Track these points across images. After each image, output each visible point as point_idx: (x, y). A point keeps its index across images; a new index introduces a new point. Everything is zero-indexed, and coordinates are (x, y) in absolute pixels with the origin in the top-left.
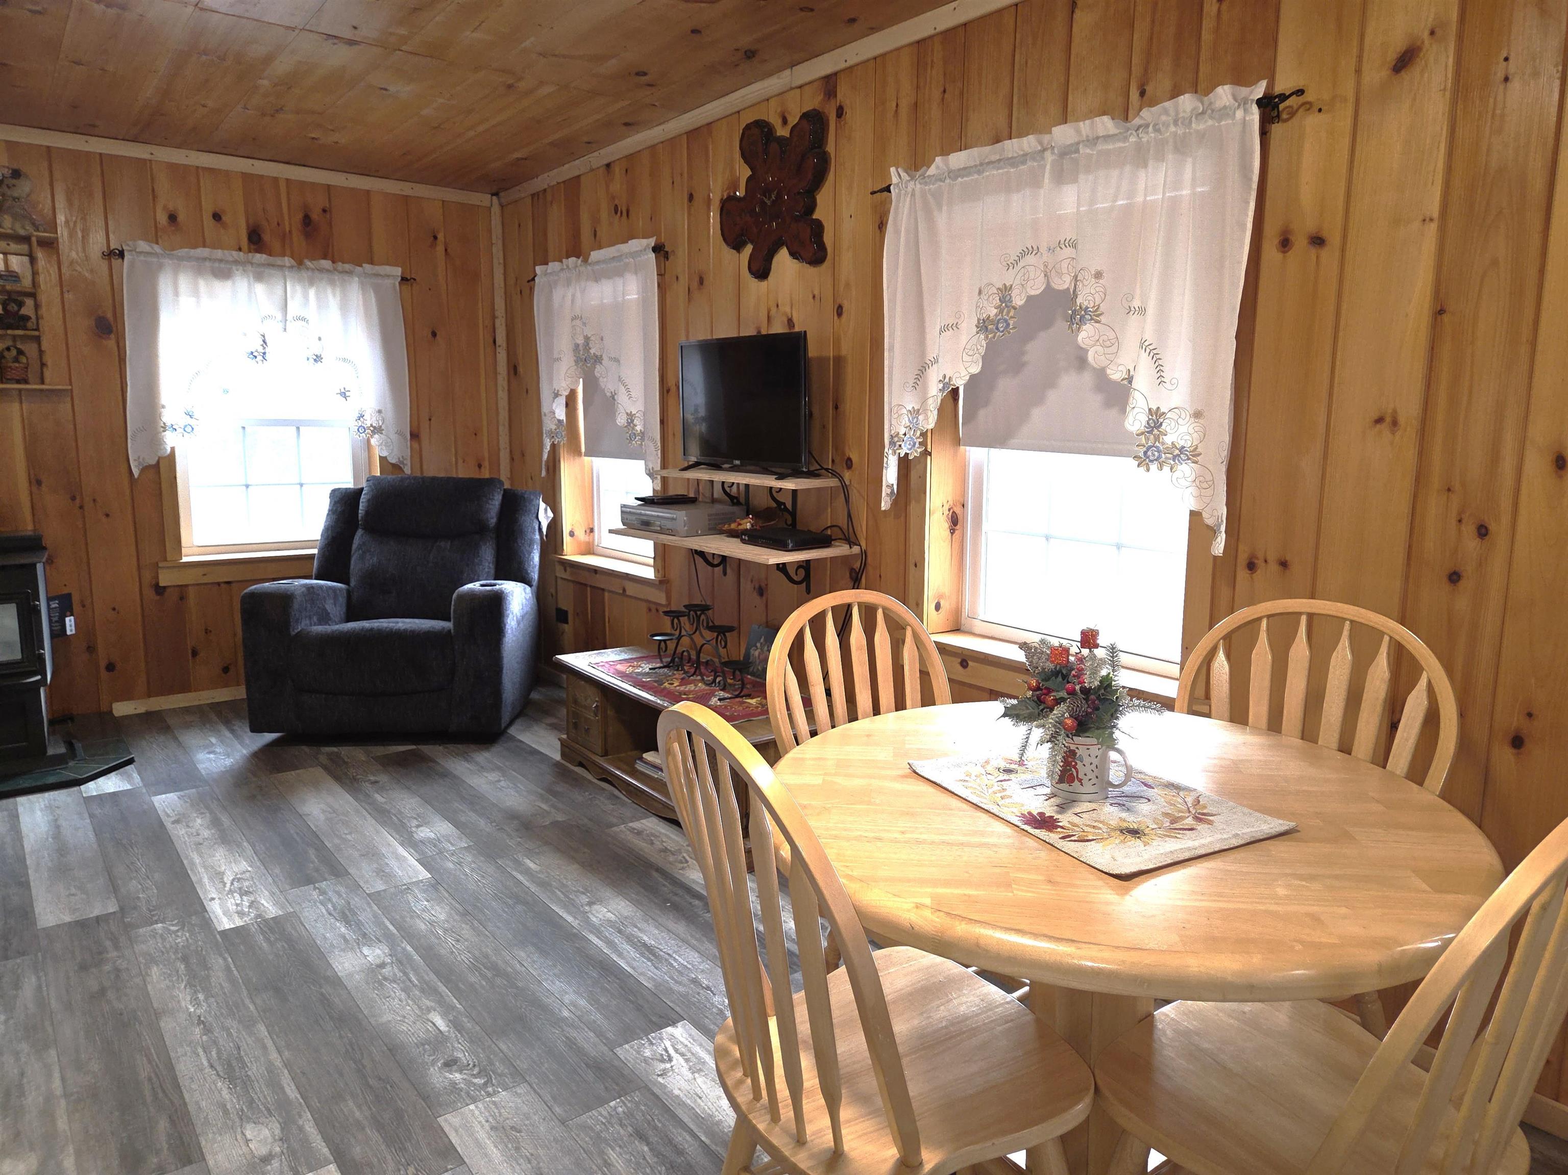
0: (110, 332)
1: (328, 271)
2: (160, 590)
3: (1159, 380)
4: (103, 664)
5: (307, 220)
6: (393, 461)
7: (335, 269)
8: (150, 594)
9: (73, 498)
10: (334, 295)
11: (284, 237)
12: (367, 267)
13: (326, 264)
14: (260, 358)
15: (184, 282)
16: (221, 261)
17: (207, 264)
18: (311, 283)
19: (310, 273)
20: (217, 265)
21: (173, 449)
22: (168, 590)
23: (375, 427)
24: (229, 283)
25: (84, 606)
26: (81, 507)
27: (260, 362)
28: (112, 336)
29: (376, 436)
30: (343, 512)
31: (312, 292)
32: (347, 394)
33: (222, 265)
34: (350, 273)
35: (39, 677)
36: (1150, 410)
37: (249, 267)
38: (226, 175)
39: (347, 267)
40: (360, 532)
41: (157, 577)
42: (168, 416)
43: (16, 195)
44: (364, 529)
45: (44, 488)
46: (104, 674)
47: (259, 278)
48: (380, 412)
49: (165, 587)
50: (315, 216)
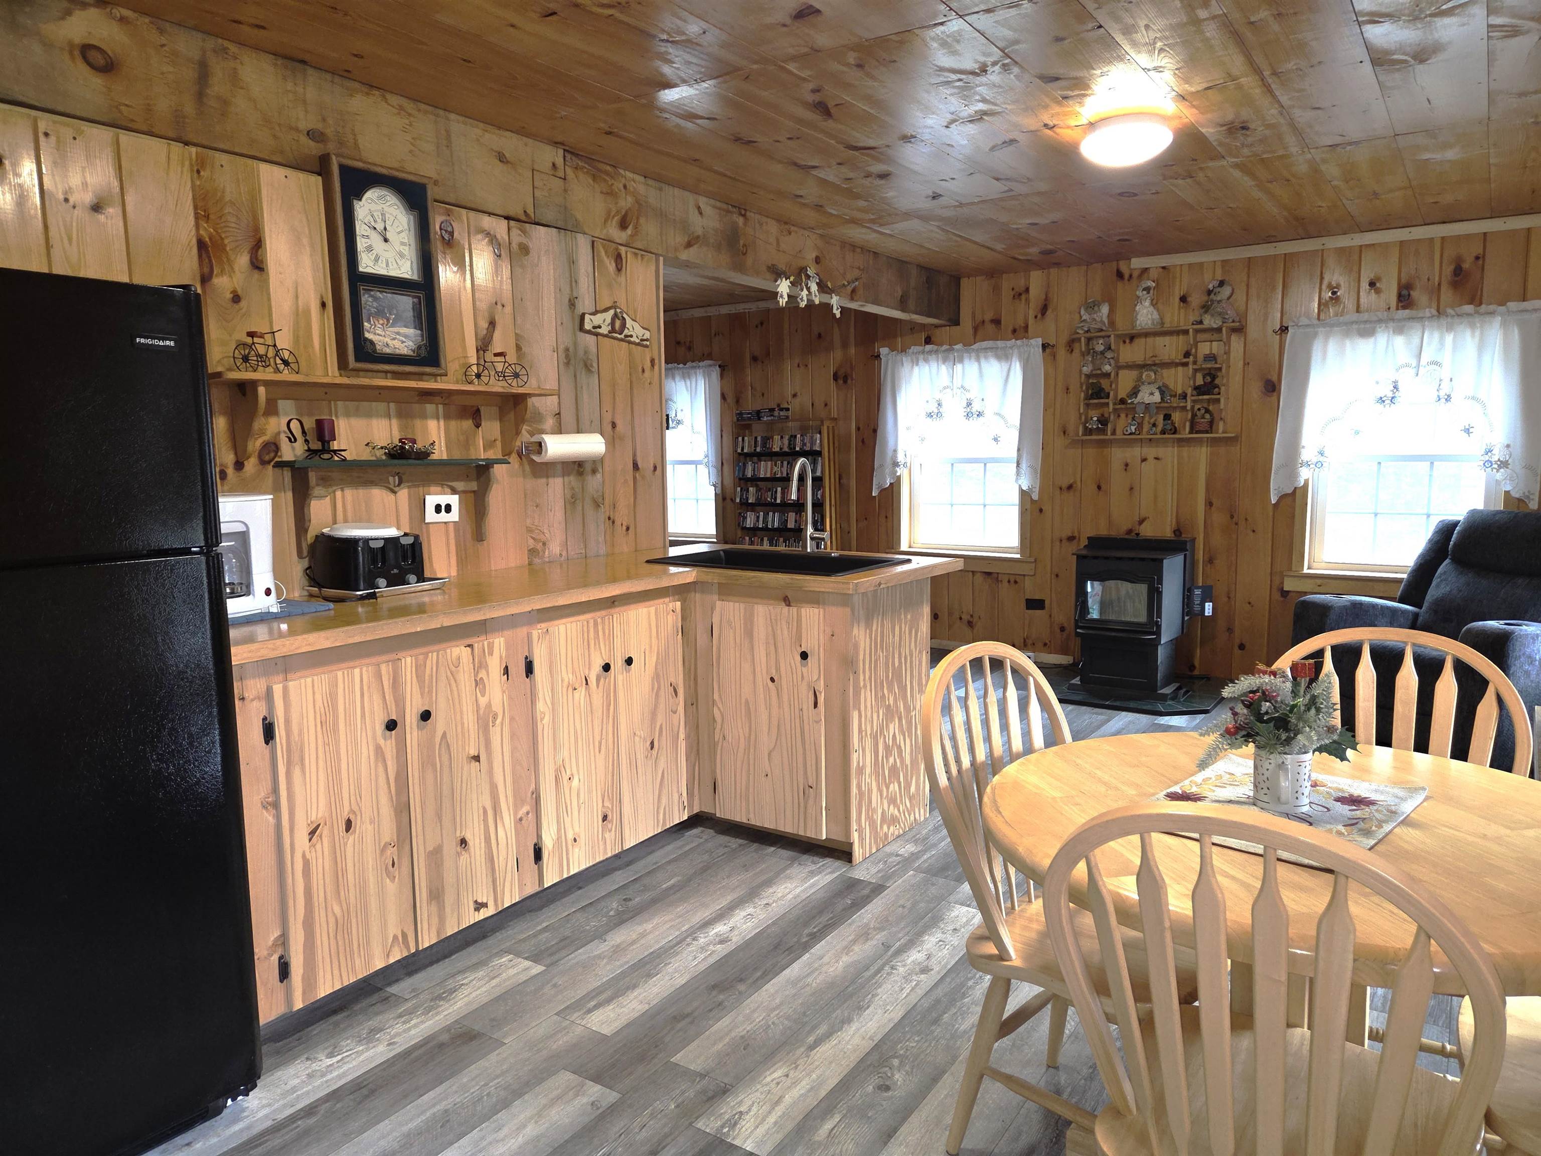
0: (1274, 390)
1: (1468, 315)
2: (1285, 594)
4: (1237, 642)
5: (1458, 271)
6: (1517, 496)
7: (1477, 312)
8: (1277, 596)
9: (1232, 517)
10: (1473, 336)
11: (1435, 292)
12: (1512, 305)
13: (1469, 308)
14: (1388, 402)
15: (1332, 345)
16: (1366, 322)
17: (1355, 326)
18: (1450, 328)
19: (1449, 320)
20: (1362, 326)
21: (1306, 482)
22: (1291, 594)
23: (1501, 462)
24: (1372, 340)
25: (1229, 598)
26: (1236, 524)
27: (1387, 406)
28: (1275, 394)
29: (1502, 470)
30: (1437, 542)
31: (1449, 338)
32: (1471, 430)
33: (1368, 326)
34: (1492, 313)
35: (1154, 637)
37: (1391, 324)
38: (1384, 247)
39: (1492, 307)
40: (1447, 561)
41: (1282, 583)
42: (1307, 453)
43: (1219, 298)
44: (1454, 560)
45: (1213, 508)
46: (1237, 651)
47: (1399, 331)
48: (1508, 446)
49: (1288, 592)
50: (1466, 266)
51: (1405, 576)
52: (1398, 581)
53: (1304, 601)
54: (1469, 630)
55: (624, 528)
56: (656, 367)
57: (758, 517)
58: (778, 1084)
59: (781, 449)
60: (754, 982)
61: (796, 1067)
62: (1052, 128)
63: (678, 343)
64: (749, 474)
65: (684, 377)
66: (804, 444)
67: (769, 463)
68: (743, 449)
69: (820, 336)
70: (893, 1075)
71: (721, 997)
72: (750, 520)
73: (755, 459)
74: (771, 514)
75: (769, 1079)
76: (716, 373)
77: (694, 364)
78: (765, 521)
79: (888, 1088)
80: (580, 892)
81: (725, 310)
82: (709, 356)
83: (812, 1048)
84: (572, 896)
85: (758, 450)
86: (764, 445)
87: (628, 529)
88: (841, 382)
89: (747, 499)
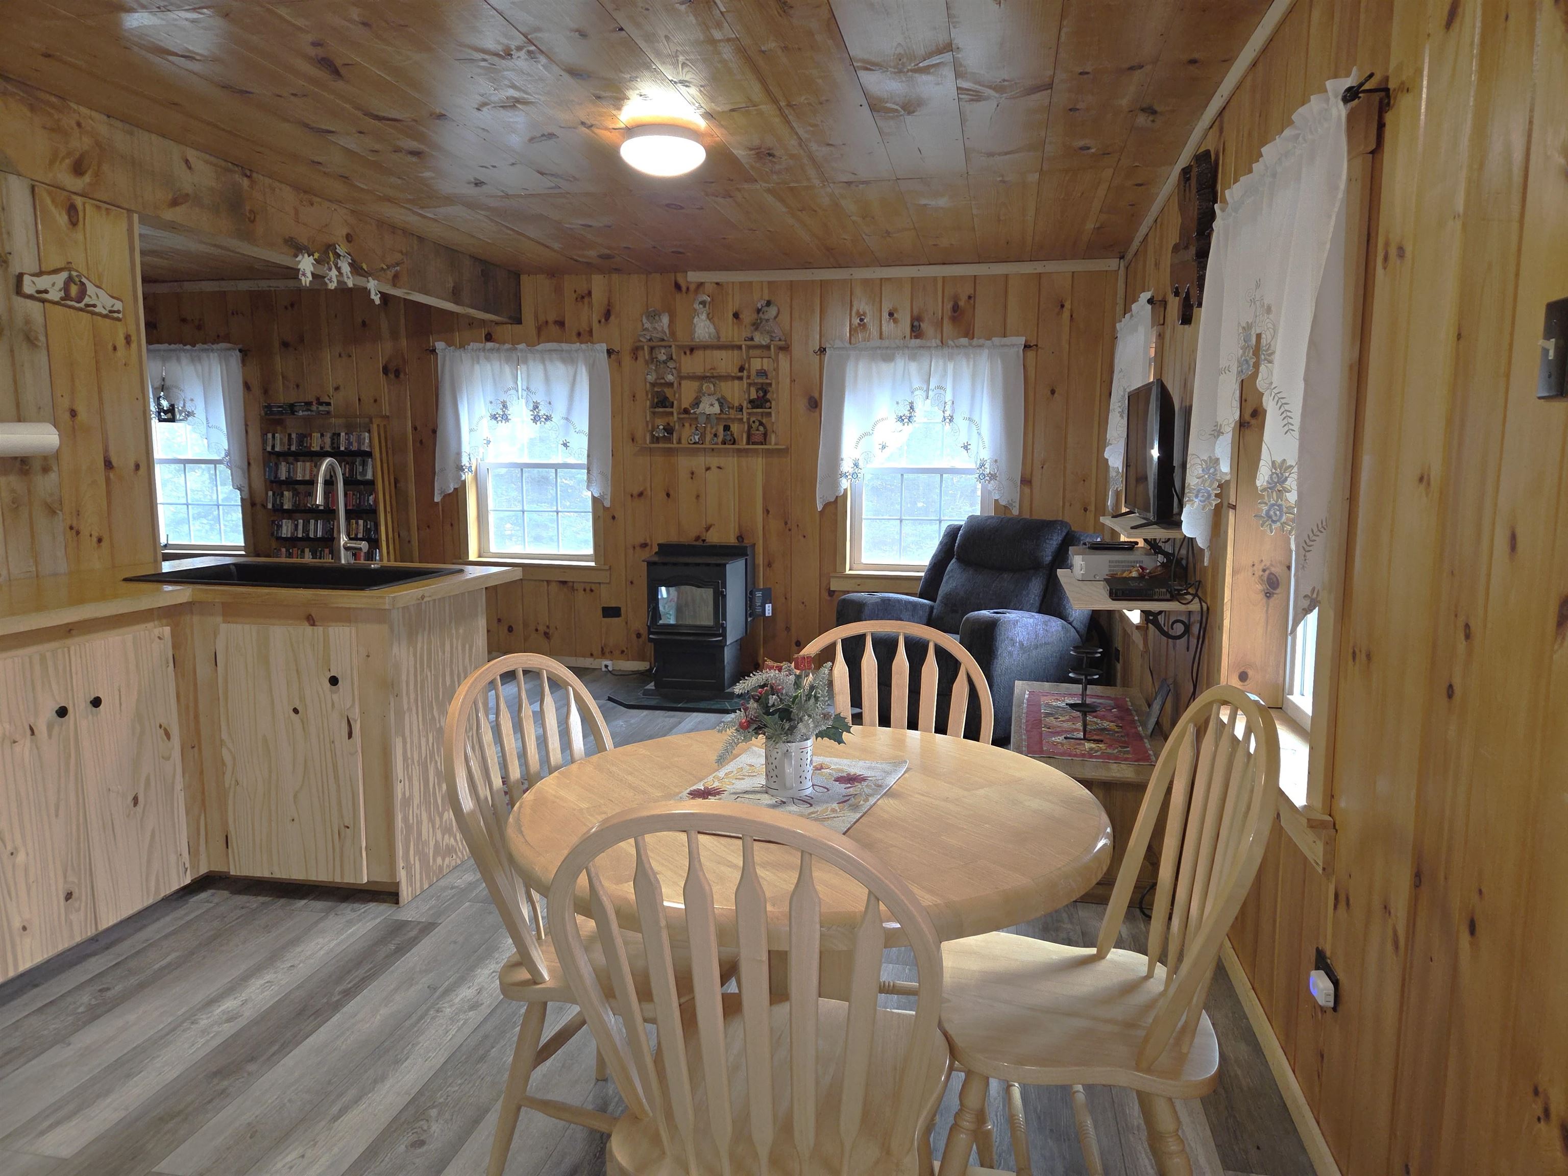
0: (816, 407)
1: (964, 347)
2: (831, 593)
3: (1286, 428)
4: (794, 641)
5: (956, 308)
6: (1004, 503)
7: (970, 345)
8: (825, 595)
9: (786, 523)
10: (968, 365)
11: (939, 325)
12: (996, 340)
13: (964, 341)
14: (906, 420)
15: (862, 367)
16: (887, 348)
17: (879, 352)
18: (951, 358)
19: (950, 350)
20: (884, 351)
21: (846, 490)
22: (836, 593)
23: (992, 475)
24: (893, 364)
25: (786, 598)
26: (790, 530)
27: (906, 424)
28: (818, 410)
29: (992, 482)
30: (946, 544)
31: (950, 366)
32: (969, 447)
33: (889, 351)
34: (980, 346)
35: (721, 638)
36: (1273, 462)
37: (906, 351)
38: (898, 281)
39: (981, 341)
40: (954, 560)
41: (829, 584)
42: (846, 466)
43: (766, 317)
44: (959, 559)
45: (770, 516)
46: (794, 648)
47: (913, 358)
48: (996, 461)
49: (834, 591)
50: (962, 303)
51: (922, 574)
52: (919, 578)
53: (844, 600)
54: (967, 619)
55: (95, 539)
56: (134, 345)
57: (296, 526)
58: (291, 1168)
59: (321, 448)
60: (268, 1059)
61: (315, 1145)
62: (590, 127)
63: (184, 320)
64: (283, 476)
65: (192, 360)
66: (350, 443)
67: (308, 464)
68: (273, 447)
69: (364, 324)
70: (429, 1127)
71: (225, 1083)
72: (286, 529)
73: (291, 459)
74: (312, 522)
75: (279, 1165)
76: (235, 359)
77: (206, 346)
78: (306, 529)
79: (422, 1143)
80: (36, 991)
81: (244, 286)
82: (227, 338)
83: (335, 1118)
84: (25, 996)
85: (293, 448)
86: (300, 442)
87: (100, 540)
88: (392, 376)
89: (282, 504)
